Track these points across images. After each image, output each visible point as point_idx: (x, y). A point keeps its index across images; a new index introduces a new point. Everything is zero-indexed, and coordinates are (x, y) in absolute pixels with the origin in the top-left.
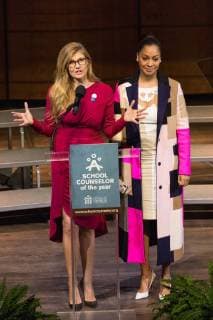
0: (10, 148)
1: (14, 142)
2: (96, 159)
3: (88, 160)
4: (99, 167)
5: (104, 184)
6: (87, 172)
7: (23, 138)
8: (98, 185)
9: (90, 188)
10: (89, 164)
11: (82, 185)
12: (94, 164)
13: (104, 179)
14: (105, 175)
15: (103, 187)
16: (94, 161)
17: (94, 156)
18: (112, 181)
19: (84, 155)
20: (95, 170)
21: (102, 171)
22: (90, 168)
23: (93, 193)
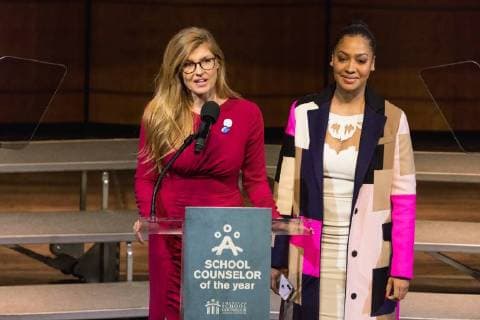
0: (82, 208)
1: (89, 198)
2: (231, 234)
3: (218, 235)
4: (236, 250)
5: (244, 281)
6: (213, 256)
7: (106, 191)
8: (231, 282)
9: (217, 286)
11: (202, 280)
12: (228, 243)
13: (244, 271)
14: (245, 264)
15: (241, 286)
16: (227, 239)
17: (227, 228)
18: (257, 275)
19: (211, 227)
20: (227, 254)
21: (241, 256)
22: (219, 250)
23: (224, 296)
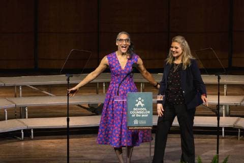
0: (97, 93)
1: (100, 91)
2: (141, 101)
3: (137, 101)
4: (142, 105)
5: (145, 114)
7: (104, 88)
8: (141, 114)
9: (137, 115)
10: (137, 103)
11: (133, 114)
12: (140, 103)
13: (145, 111)
14: (145, 109)
15: (144, 115)
16: (140, 102)
17: (140, 99)
18: (149, 112)
19: (135, 98)
20: (140, 106)
21: (144, 107)
22: (137, 105)
23: (139, 119)
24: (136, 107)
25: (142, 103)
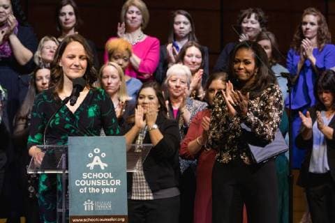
2: (99, 155)
3: (90, 155)
4: (103, 166)
5: (109, 187)
9: (92, 190)
11: (81, 187)
12: (97, 161)
14: (110, 175)
15: (107, 190)
16: (97, 158)
17: (97, 151)
18: (118, 182)
20: (97, 169)
23: (95, 197)
24: (88, 170)
25: (103, 160)
